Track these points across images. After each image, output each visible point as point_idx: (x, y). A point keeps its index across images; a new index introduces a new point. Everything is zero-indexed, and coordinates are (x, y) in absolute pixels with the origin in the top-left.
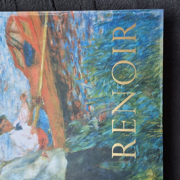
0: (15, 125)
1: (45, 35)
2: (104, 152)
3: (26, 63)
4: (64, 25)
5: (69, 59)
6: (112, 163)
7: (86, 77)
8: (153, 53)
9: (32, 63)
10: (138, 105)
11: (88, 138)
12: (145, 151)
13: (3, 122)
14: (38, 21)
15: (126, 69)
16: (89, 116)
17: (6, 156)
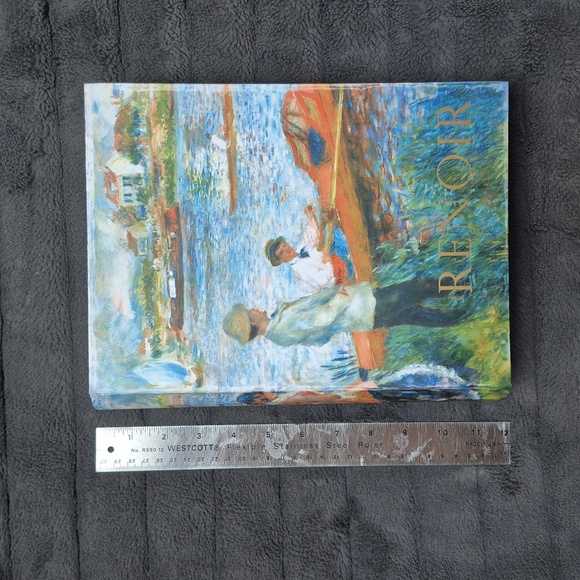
0: (298, 251)
1: (339, 119)
2: (428, 285)
3: (312, 159)
4: (367, 104)
5: (375, 153)
6: (440, 299)
7: (400, 180)
8: (495, 144)
9: (321, 160)
10: (475, 219)
11: (404, 266)
12: (485, 281)
13: (281, 246)
14: (329, 97)
15: (457, 167)
16: (405, 236)
17: (287, 296)
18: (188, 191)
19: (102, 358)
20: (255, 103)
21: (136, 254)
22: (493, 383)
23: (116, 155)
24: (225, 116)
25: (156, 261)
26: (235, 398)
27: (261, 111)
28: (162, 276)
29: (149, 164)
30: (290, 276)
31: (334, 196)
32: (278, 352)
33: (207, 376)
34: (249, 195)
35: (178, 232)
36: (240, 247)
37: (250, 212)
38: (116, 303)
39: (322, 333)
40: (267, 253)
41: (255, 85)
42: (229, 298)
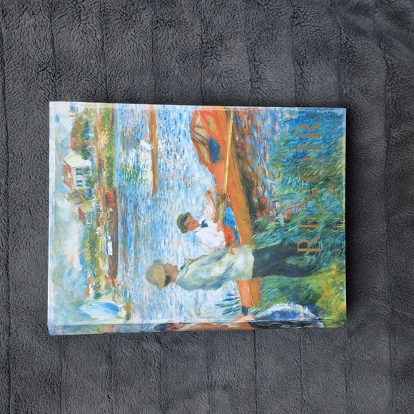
0: (200, 223)
1: (230, 131)
2: (290, 248)
3: (211, 158)
4: (250, 121)
5: (254, 154)
6: (298, 258)
7: (271, 174)
8: (336, 151)
9: (217, 159)
10: (323, 202)
11: (274, 234)
12: (329, 245)
13: (188, 219)
14: (224, 116)
15: (310, 166)
16: (275, 213)
17: (192, 254)
18: (123, 179)
19: (58, 299)
20: (172, 118)
21: (84, 224)
22: (334, 317)
23: (72, 153)
24: (150, 127)
25: (98, 229)
26: (153, 327)
27: (176, 124)
28: (102, 239)
29: (95, 160)
30: (194, 240)
31: (226, 184)
32: (185, 295)
33: (134, 312)
34: (166, 183)
35: (115, 208)
36: (159, 219)
37: (167, 195)
38: (69, 259)
39: (216, 281)
40: (178, 224)
41: (172, 106)
42: (151, 255)
